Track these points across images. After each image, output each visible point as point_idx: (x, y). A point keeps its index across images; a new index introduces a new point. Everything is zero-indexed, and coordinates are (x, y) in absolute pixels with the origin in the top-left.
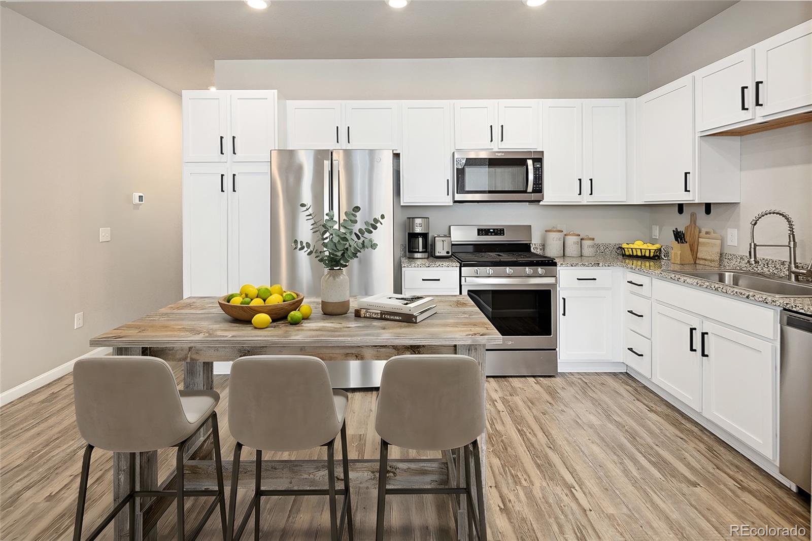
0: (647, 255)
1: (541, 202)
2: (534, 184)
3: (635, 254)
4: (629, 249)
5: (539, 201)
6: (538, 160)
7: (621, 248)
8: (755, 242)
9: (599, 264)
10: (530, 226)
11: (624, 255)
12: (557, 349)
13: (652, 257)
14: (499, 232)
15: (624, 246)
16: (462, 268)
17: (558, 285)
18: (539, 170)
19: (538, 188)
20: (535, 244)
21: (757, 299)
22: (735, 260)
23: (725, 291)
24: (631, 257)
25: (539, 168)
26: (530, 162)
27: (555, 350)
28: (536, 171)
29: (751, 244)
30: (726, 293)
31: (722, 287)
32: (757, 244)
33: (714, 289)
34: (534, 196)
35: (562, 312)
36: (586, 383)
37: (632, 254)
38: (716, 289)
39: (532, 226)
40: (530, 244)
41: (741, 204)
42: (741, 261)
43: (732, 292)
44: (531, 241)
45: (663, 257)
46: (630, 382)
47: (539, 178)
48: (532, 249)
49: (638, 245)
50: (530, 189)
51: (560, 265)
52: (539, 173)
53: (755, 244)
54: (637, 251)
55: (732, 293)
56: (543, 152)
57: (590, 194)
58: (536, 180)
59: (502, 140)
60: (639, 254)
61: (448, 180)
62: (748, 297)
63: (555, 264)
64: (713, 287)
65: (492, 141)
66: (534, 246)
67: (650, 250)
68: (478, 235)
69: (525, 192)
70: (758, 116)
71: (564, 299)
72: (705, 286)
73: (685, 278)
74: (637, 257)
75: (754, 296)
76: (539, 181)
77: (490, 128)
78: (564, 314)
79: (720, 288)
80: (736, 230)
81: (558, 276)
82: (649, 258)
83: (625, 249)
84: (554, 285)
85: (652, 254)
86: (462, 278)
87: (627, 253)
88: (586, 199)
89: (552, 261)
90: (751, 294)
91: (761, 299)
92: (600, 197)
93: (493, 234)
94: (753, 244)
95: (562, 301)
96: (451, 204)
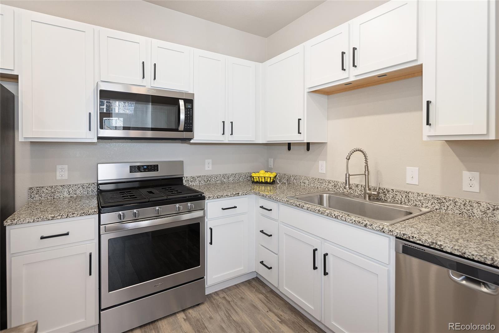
0: (269, 181)
1: (192, 140)
2: (185, 123)
3: (260, 180)
4: (257, 177)
5: (190, 139)
6: (189, 102)
7: (251, 176)
8: (349, 173)
9: (239, 193)
10: (183, 161)
11: (253, 182)
12: (205, 277)
13: (272, 182)
14: (154, 168)
15: (253, 175)
16: (102, 215)
17: (206, 217)
18: (190, 110)
19: (189, 127)
20: (187, 177)
21: (374, 228)
22: (324, 183)
23: (344, 220)
24: (257, 182)
25: (190, 108)
26: (182, 103)
27: (203, 278)
28: (187, 112)
29: (346, 174)
30: (345, 221)
31: (341, 216)
32: (350, 174)
33: (334, 217)
34: (186, 135)
35: (209, 241)
36: (229, 302)
37: (258, 181)
38: (336, 217)
39: (184, 162)
40: (182, 177)
41: (328, 143)
42: (329, 184)
43: (351, 220)
44: (183, 175)
45: (278, 182)
46: (261, 288)
47: (190, 118)
48: (184, 181)
49: (262, 174)
50: (181, 127)
51: (208, 198)
52: (190, 113)
53: (349, 174)
54: (262, 179)
55: (351, 222)
56: (194, 94)
57: (231, 135)
58: (187, 119)
59: (155, 79)
60: (263, 181)
61: (90, 114)
62: (366, 226)
63: (203, 198)
64: (333, 215)
65: (144, 77)
66: (186, 179)
67: (271, 177)
68: (131, 171)
69: (177, 130)
70: (352, 75)
71: (211, 229)
72: (326, 214)
73: (307, 206)
74: (262, 183)
75: (372, 225)
76: (189, 121)
77: (141, 65)
78: (211, 243)
79: (339, 216)
80: (325, 162)
81: (206, 209)
82: (270, 183)
83: (255, 178)
84: (203, 218)
85: (271, 181)
86: (101, 226)
87: (255, 180)
88: (227, 139)
89: (201, 195)
90: (369, 223)
91: (378, 229)
92: (238, 137)
93: (147, 170)
94: (348, 174)
95: (209, 231)
96: (95, 140)
